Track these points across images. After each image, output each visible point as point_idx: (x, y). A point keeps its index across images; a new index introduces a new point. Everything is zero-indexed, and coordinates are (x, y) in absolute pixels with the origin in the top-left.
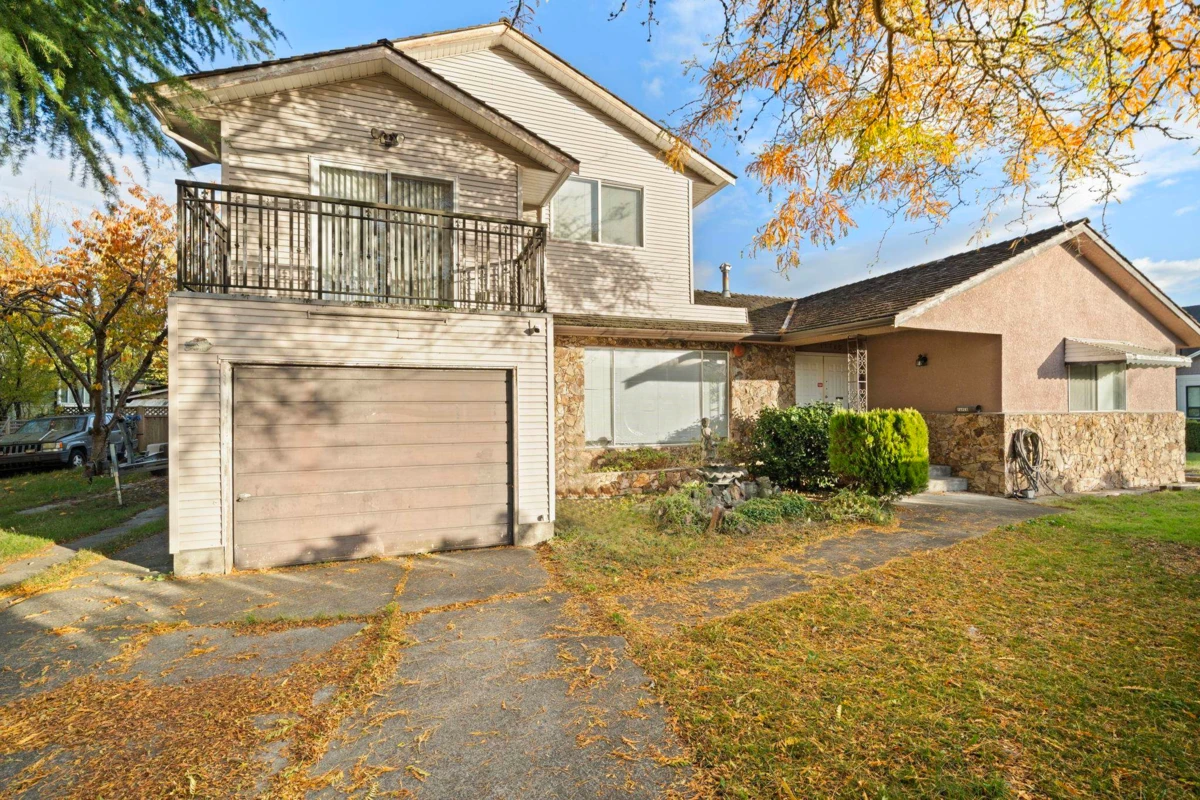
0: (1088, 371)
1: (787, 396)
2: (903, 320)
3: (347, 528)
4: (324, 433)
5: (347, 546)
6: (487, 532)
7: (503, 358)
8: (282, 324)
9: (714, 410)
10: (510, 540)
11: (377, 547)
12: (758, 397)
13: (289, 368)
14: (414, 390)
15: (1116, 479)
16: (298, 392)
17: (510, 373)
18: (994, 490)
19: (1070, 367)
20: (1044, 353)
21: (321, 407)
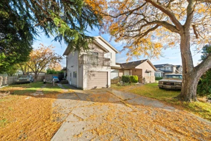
0: (148, 72)
1: (124, 74)
2: (136, 68)
3: (95, 86)
4: (94, 77)
5: (95, 87)
6: (105, 87)
7: (107, 71)
8: (91, 67)
9: (117, 76)
10: (107, 87)
11: (97, 88)
12: (121, 74)
13: (91, 71)
14: (101, 73)
15: (150, 82)
16: (92, 73)
17: (107, 72)
18: (142, 83)
19: (147, 72)
20: (145, 71)
21: (94, 75)
